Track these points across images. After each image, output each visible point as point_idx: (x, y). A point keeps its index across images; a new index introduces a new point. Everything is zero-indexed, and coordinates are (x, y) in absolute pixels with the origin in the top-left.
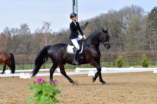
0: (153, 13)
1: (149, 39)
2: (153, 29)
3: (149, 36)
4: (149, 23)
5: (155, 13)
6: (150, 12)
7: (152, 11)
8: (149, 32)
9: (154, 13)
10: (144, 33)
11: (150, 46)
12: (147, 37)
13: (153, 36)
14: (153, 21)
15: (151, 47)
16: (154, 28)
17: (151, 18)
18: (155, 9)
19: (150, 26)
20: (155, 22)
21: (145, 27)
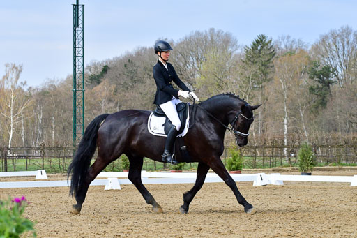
0: (257, 49)
2: (255, 86)
4: (246, 72)
5: (260, 50)
6: (250, 47)
7: (253, 43)
8: (247, 92)
9: (259, 48)
13: (255, 101)
14: (257, 68)
16: (259, 84)
17: (252, 60)
18: (262, 41)
19: (249, 78)
20: (259, 69)
21: (236, 79)
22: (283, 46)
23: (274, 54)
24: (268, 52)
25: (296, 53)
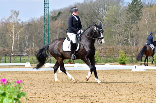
0: (134, 4)
1: (128, 32)
2: (133, 22)
3: (129, 29)
4: (128, 15)
6: (130, 3)
7: (133, 2)
8: (129, 25)
9: (135, 4)
10: (123, 26)
11: (129, 40)
12: (126, 30)
13: (133, 29)
15: (131, 42)
16: (135, 21)
17: (131, 9)
19: (130, 18)
20: (135, 14)
21: (124, 19)
22: (147, 3)
23: (143, 7)
24: (140, 6)
25: (153, 6)
